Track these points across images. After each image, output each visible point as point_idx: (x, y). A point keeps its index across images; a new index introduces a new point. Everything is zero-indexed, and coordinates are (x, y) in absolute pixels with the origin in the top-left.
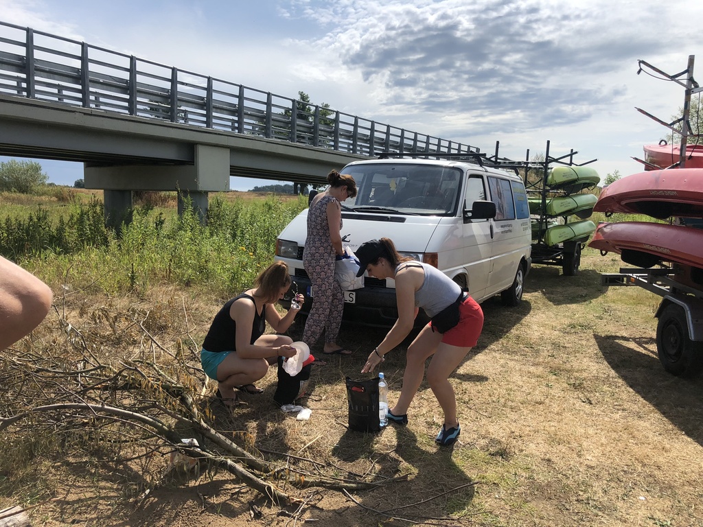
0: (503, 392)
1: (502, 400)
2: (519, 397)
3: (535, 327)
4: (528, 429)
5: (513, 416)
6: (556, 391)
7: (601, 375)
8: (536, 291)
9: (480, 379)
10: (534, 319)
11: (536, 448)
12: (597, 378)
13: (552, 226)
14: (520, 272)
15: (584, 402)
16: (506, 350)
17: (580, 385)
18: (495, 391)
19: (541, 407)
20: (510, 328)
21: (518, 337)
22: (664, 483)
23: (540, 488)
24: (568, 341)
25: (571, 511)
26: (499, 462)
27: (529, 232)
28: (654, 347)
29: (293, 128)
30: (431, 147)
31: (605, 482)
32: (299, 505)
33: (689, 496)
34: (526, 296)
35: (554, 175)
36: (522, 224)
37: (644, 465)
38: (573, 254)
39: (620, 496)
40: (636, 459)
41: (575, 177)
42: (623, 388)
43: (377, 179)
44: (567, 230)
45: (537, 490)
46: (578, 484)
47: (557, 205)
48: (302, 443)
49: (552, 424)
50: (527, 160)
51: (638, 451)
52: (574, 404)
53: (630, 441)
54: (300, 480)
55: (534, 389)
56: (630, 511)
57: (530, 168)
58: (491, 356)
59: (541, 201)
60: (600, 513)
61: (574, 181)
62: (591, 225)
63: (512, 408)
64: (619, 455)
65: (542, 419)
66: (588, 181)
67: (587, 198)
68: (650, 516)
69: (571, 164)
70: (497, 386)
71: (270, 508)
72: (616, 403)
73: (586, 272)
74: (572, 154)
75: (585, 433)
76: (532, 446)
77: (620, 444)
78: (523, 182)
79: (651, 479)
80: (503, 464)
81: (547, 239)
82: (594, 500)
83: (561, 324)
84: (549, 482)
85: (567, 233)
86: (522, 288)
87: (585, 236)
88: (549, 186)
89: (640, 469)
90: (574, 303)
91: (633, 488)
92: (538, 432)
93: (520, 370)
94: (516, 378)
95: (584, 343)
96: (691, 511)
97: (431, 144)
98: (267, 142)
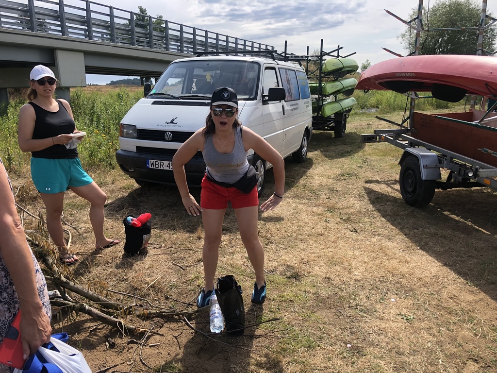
0: (295, 228)
1: (294, 235)
2: (306, 231)
3: (316, 177)
4: (313, 255)
5: (303, 246)
6: (332, 225)
7: (362, 209)
8: (316, 150)
9: (278, 219)
10: (316, 172)
11: (319, 270)
12: (360, 212)
13: (326, 103)
14: (305, 138)
15: (351, 231)
16: (297, 196)
17: (348, 218)
18: (289, 228)
19: (322, 237)
20: (299, 179)
21: (305, 186)
22: (407, 287)
23: (323, 301)
24: (339, 186)
25: (345, 316)
26: (293, 283)
27: (310, 108)
28: (398, 187)
29: (132, 34)
30: (239, 46)
31: (368, 291)
32: (144, 333)
33: (424, 295)
34: (310, 155)
35: (327, 65)
36: (305, 103)
37: (393, 276)
38: (341, 122)
39: (378, 300)
40: (388, 271)
41: (341, 66)
42: (378, 219)
43: (197, 72)
44: (337, 105)
45: (321, 303)
46: (350, 295)
47: (330, 87)
48: (146, 283)
49: (330, 250)
50: (308, 54)
51: (389, 264)
52: (345, 234)
53: (384, 257)
54: (144, 313)
55: (317, 224)
56: (385, 311)
57: (310, 60)
58: (286, 202)
59: (318, 85)
60: (365, 315)
61: (341, 69)
62: (353, 100)
63: (301, 240)
64: (376, 270)
65: (323, 247)
66: (350, 69)
67: (350, 81)
68: (399, 313)
69: (338, 56)
70: (291, 224)
71: (122, 338)
72: (373, 230)
73: (350, 134)
74: (339, 48)
75: (353, 255)
76: (317, 268)
77: (377, 261)
78: (304, 71)
79: (399, 285)
80: (296, 284)
81: (323, 112)
82: (361, 306)
83: (335, 174)
84: (329, 295)
85: (337, 107)
86: (307, 149)
87: (349, 108)
88: (324, 73)
89: (391, 278)
90: (342, 158)
91: (387, 293)
92: (320, 257)
93: (306, 211)
94: (304, 217)
95: (350, 186)
96: (426, 306)
97: (239, 44)
98: (113, 46)
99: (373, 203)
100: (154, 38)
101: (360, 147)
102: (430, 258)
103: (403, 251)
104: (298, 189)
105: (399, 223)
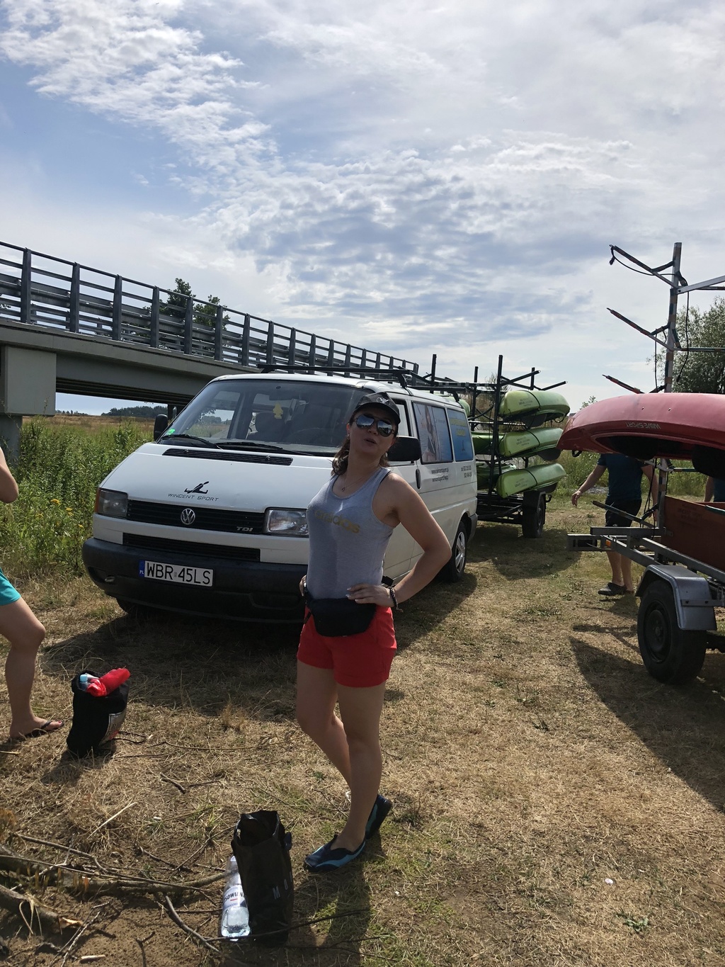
0: (424, 716)
1: (422, 729)
2: (446, 723)
3: (479, 613)
4: (454, 774)
5: (435, 755)
6: (499, 713)
7: (563, 684)
8: (485, 560)
10: (479, 601)
11: (462, 806)
12: (558, 689)
13: (507, 470)
14: (462, 534)
15: (537, 728)
16: (435, 649)
17: (533, 700)
18: (413, 715)
19: (476, 737)
20: (445, 615)
21: (454, 629)
22: (640, 854)
23: (463, 875)
24: (522, 633)
25: (505, 911)
26: (406, 832)
27: (474, 478)
28: (634, 641)
29: (152, 326)
30: (353, 360)
31: (558, 857)
32: (76, 930)
33: (676, 873)
34: (472, 568)
35: (508, 401)
36: (463, 469)
37: (613, 827)
38: (536, 509)
39: (578, 879)
40: (604, 816)
41: (535, 405)
42: (592, 704)
44: (526, 476)
45: (459, 879)
46: (520, 864)
47: (512, 443)
48: (98, 818)
49: (490, 765)
50: (476, 380)
51: (606, 801)
53: (597, 786)
54: (81, 885)
55: (469, 709)
56: (592, 904)
57: (480, 392)
58: (413, 660)
59: (491, 437)
60: (548, 912)
61: (534, 410)
62: (558, 469)
63: (434, 741)
64: (579, 811)
65: (476, 757)
66: (553, 411)
67: (553, 434)
68: (620, 912)
69: (532, 387)
70: (416, 708)
71: (25, 938)
72: (581, 728)
73: (553, 532)
74: (534, 373)
75: (535, 778)
76: (458, 803)
77: (582, 794)
78: (464, 411)
79: (623, 849)
80: (412, 835)
81: (500, 488)
82: (541, 890)
83: (515, 608)
84: (477, 863)
85: (527, 480)
86: (465, 556)
87: (550, 484)
88: (502, 417)
89: (608, 832)
90: (534, 577)
91: (598, 865)
92: (468, 779)
93: (451, 680)
94: (445, 693)
95: (544, 635)
96: (678, 898)
97: (352, 356)
98: (114, 346)
99: (585, 671)
100: (194, 335)
101: (570, 560)
102: (691, 793)
103: (637, 774)
104: (440, 635)
105: (634, 716)
